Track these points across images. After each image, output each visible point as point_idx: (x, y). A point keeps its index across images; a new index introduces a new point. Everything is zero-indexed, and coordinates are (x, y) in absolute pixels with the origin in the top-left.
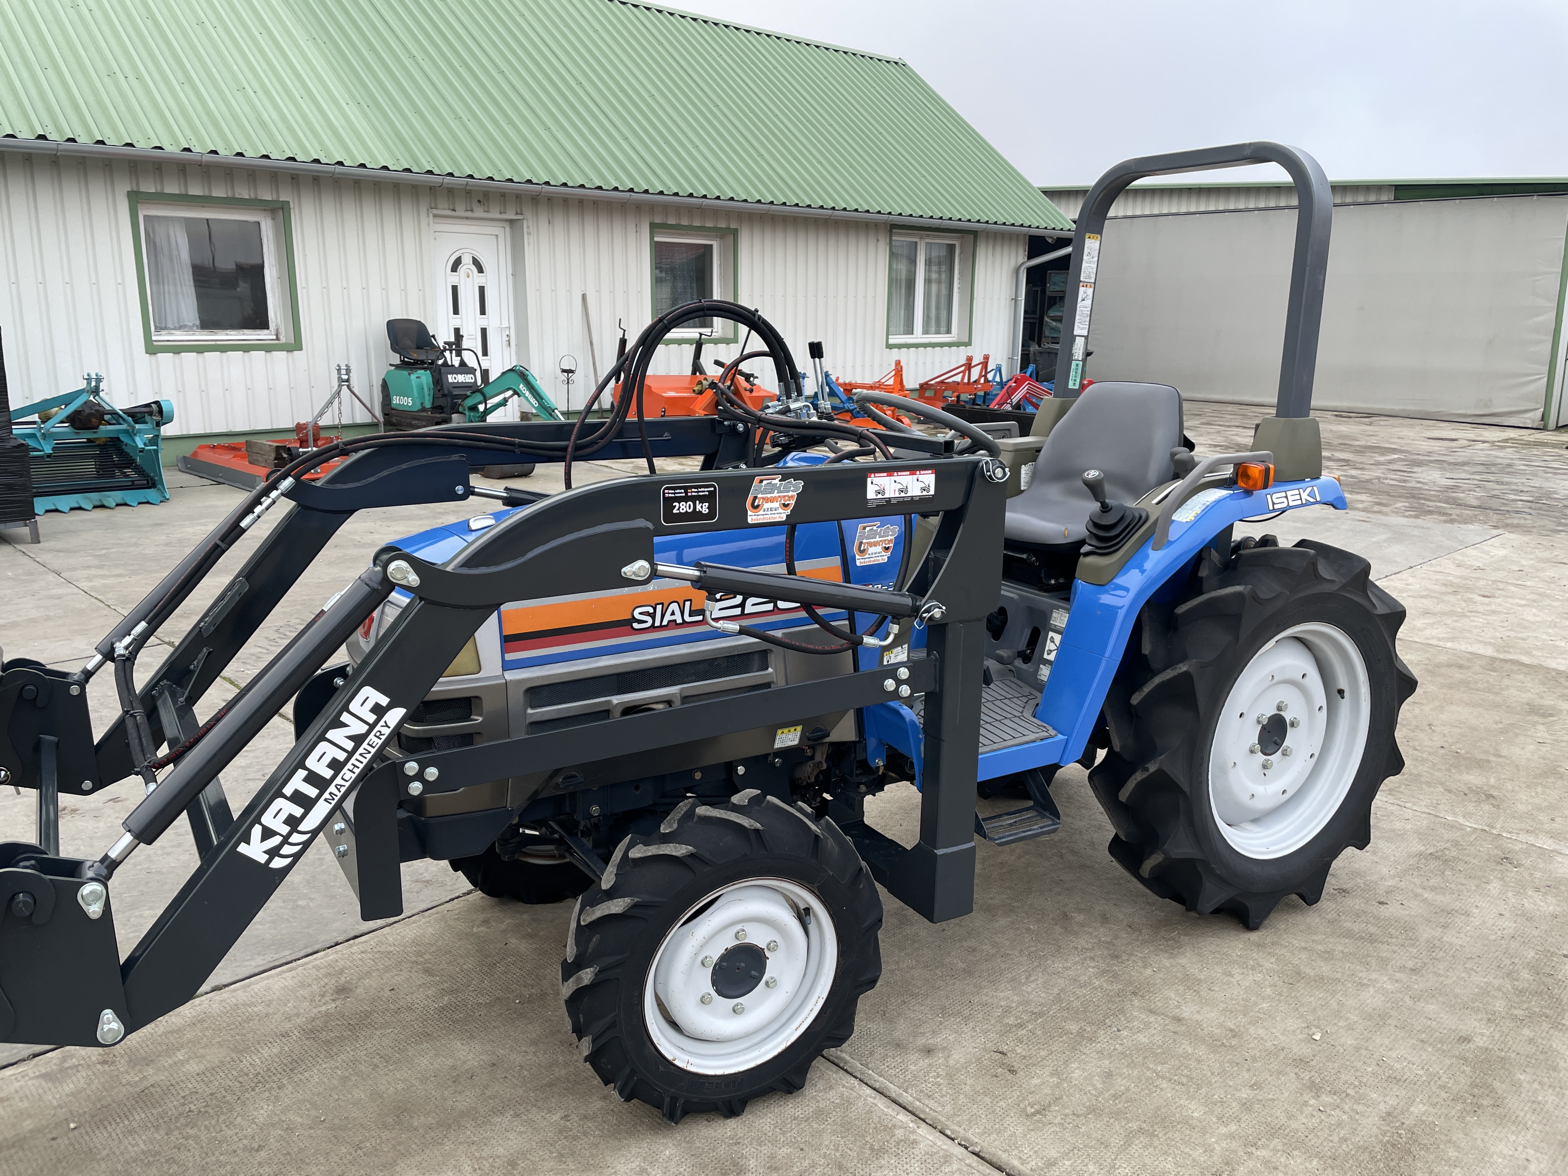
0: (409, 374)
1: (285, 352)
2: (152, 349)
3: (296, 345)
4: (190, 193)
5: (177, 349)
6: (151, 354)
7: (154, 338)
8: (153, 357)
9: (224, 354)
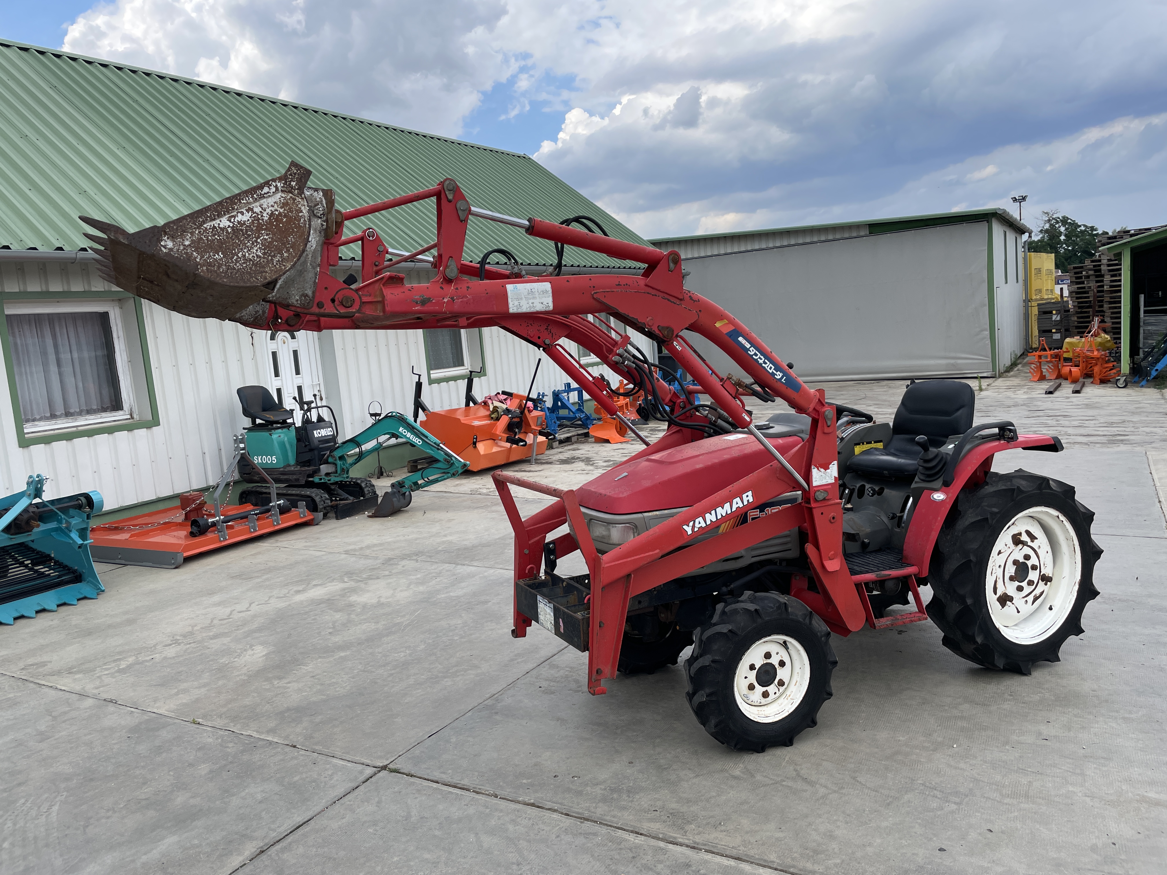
0: (271, 435)
1: (145, 429)
2: (24, 442)
3: (155, 422)
4: (51, 290)
5: (47, 440)
6: (23, 447)
7: (26, 431)
8: (25, 450)
9: (90, 438)
